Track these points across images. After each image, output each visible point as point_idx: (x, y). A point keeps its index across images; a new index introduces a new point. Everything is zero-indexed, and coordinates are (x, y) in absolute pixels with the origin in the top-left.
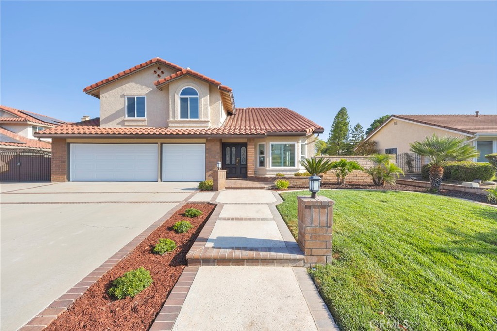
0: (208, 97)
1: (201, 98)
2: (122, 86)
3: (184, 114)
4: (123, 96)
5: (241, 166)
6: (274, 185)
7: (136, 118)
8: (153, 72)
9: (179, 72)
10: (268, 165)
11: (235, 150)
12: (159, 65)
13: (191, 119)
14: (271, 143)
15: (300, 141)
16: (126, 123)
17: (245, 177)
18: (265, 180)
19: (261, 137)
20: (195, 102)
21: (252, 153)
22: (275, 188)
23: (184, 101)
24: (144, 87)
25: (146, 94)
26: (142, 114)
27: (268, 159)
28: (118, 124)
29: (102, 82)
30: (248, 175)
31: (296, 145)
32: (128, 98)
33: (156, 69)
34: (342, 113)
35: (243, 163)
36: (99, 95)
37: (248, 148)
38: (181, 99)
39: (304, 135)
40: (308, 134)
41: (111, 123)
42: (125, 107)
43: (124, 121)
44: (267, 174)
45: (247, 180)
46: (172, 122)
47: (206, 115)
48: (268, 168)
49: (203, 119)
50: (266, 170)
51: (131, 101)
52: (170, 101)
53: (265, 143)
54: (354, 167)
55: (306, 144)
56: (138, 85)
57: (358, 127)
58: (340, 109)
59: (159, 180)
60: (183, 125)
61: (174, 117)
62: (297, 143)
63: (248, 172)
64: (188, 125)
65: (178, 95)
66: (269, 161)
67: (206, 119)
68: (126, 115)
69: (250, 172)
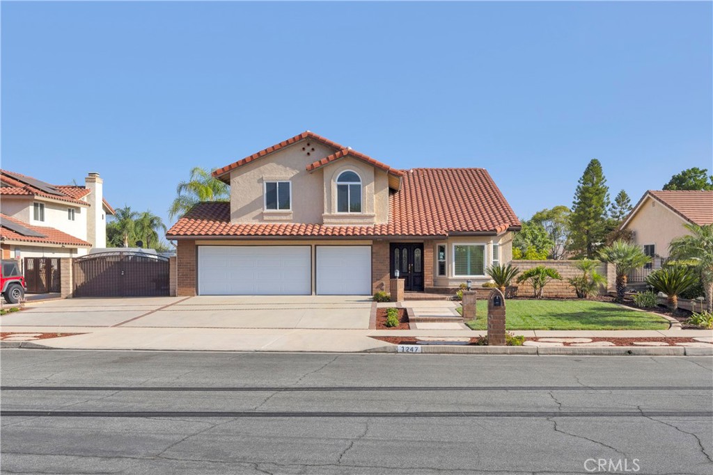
0: (373, 184)
1: (364, 186)
2: (259, 166)
3: (342, 207)
4: (261, 180)
5: (415, 274)
6: (455, 296)
7: (278, 210)
8: (301, 148)
9: (338, 153)
10: (450, 273)
11: (406, 252)
12: (310, 141)
13: (352, 213)
14: (454, 244)
15: (492, 242)
16: (265, 218)
17: (421, 288)
18: (446, 291)
19: (442, 238)
20: (357, 191)
21: (430, 257)
22: (456, 299)
23: (342, 189)
24: (288, 168)
25: (291, 179)
26: (285, 205)
27: (450, 265)
28: (254, 218)
29: (237, 163)
30: (425, 286)
31: (486, 246)
32: (267, 184)
33: (304, 145)
34: (593, 170)
35: (417, 270)
36: (229, 179)
37: (425, 251)
38: (339, 187)
39: (495, 235)
40: (499, 233)
41: (245, 217)
42: (263, 196)
43: (262, 214)
44: (450, 284)
45: (424, 292)
46: (328, 217)
47: (371, 209)
48: (450, 277)
49: (367, 213)
50: (448, 279)
51: (271, 187)
52: (325, 189)
53: (446, 244)
54: (554, 275)
55: (500, 245)
56: (280, 167)
57: (622, 198)
58: (589, 162)
59: (314, 293)
60: (341, 221)
61: (330, 210)
62: (488, 244)
63: (425, 283)
64: (348, 220)
65: (334, 181)
66: (451, 267)
67: (372, 214)
68: (265, 207)
69: (428, 282)
